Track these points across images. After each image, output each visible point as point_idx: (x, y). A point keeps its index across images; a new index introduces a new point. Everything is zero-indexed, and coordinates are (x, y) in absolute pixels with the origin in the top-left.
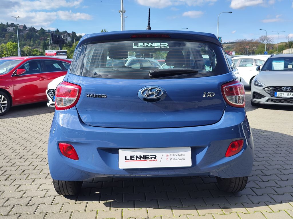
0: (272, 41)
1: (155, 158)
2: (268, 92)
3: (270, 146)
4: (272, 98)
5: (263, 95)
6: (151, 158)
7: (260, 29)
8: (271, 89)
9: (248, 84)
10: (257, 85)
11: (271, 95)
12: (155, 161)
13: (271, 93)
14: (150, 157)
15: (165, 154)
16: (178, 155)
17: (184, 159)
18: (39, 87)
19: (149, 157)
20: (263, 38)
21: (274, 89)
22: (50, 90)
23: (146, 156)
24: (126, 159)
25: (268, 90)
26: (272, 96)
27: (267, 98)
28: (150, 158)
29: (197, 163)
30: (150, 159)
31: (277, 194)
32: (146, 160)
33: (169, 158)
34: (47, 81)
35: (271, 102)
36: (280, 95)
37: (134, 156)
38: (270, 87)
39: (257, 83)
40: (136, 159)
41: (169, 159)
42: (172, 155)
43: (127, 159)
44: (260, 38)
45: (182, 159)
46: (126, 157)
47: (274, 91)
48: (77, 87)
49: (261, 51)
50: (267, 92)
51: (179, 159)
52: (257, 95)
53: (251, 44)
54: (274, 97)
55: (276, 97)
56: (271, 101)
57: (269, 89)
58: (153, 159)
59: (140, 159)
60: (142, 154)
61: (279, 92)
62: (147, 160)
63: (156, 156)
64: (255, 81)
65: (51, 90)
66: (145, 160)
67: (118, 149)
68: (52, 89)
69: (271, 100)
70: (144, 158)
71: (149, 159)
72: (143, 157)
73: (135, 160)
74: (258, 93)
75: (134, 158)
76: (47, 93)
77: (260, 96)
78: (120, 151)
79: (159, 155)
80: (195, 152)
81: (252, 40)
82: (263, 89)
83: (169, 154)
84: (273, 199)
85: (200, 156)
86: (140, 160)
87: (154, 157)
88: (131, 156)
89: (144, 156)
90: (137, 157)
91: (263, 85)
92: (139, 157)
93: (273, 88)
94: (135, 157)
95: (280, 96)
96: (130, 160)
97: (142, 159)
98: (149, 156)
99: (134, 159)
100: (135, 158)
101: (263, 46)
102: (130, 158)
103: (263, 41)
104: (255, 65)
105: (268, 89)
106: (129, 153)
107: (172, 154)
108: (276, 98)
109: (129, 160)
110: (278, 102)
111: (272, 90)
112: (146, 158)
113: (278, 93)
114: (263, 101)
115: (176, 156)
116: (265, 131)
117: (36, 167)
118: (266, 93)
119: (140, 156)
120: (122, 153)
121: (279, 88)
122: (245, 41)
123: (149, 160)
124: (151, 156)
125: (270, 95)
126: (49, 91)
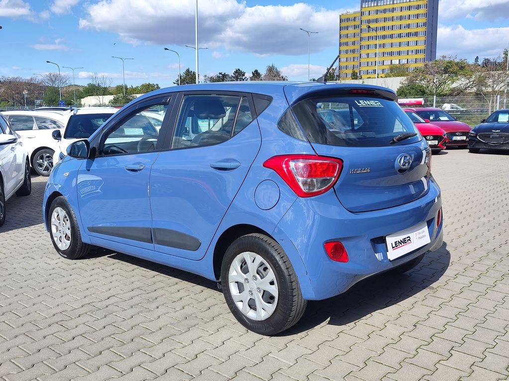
0: (67, 82)
7: (48, 62)
20: (54, 78)
24: (393, 247)
44: (47, 76)
49: (53, 99)
53: (31, 86)
67: (385, 237)
78: (387, 239)
81: (31, 79)
101: (56, 91)
103: (53, 82)
122: (18, 80)
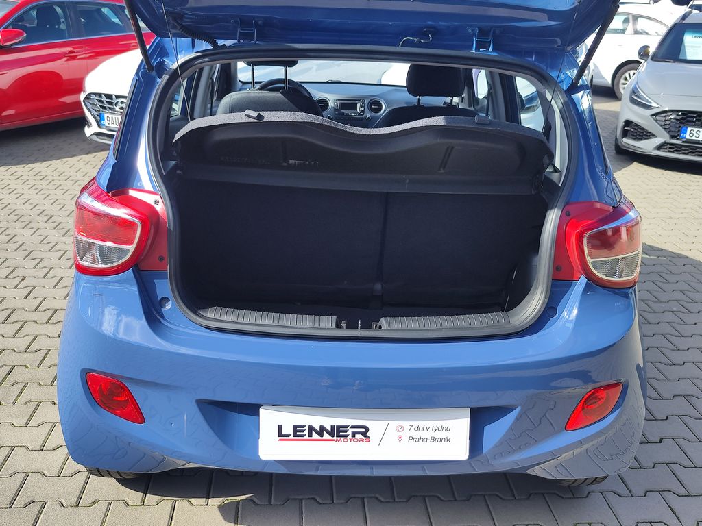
1: (364, 434)
2: (665, 125)
3: (663, 305)
4: (674, 141)
5: (649, 130)
6: (354, 434)
8: (672, 117)
9: (609, 80)
10: (638, 104)
11: (673, 134)
12: (365, 443)
13: (672, 129)
14: (350, 431)
15: (394, 424)
16: (431, 428)
17: (447, 440)
18: (65, 77)
19: (346, 431)
21: (682, 119)
22: (89, 94)
23: (339, 427)
24: (280, 434)
25: (665, 121)
26: (672, 137)
27: (658, 141)
28: (349, 433)
29: (485, 450)
30: (350, 437)
31: (685, 492)
32: (339, 438)
33: (406, 434)
34: (85, 61)
35: (669, 151)
36: (695, 134)
37: (304, 426)
38: (672, 111)
39: (638, 97)
40: (310, 435)
41: (405, 439)
42: (413, 428)
43: (283, 432)
45: (441, 440)
46: (280, 428)
47: (682, 123)
48: (136, 217)
50: (663, 123)
51: (433, 440)
52: (632, 130)
54: (678, 139)
55: (683, 140)
56: (670, 148)
57: (667, 118)
58: (359, 437)
59: (321, 434)
60: (329, 422)
61: (693, 126)
62: (342, 438)
63: (367, 429)
64: (634, 92)
65: (94, 96)
66: (335, 438)
67: (259, 406)
68: (95, 94)
69: (668, 146)
70: (331, 434)
71: (347, 436)
72: (329, 429)
73: (307, 437)
74: (637, 125)
75: (303, 431)
76: (84, 101)
77: (642, 134)
78: (262, 411)
79: (376, 426)
80: (480, 419)
82: (652, 115)
83: (406, 424)
84: (675, 514)
85: (494, 432)
86: (320, 438)
87: (363, 430)
88: (295, 427)
89: (333, 427)
90: (311, 429)
91: (654, 104)
92: (319, 430)
93: (678, 115)
94: (307, 428)
95: (694, 138)
96: (291, 437)
97: (326, 436)
98: (347, 427)
99: (304, 436)
100: (307, 432)
102: (291, 432)
104: (633, 33)
105: (666, 116)
106: (289, 419)
107: (415, 424)
108: (683, 142)
109: (288, 436)
110: (687, 154)
111: (677, 120)
112: (338, 432)
113: (689, 129)
114: (647, 146)
115: (425, 429)
116: (650, 246)
117: (44, 358)
118: (660, 128)
119: (322, 428)
120: (270, 418)
121: (695, 117)
123: (348, 438)
124: (353, 427)
125: (669, 132)
126: (87, 98)
